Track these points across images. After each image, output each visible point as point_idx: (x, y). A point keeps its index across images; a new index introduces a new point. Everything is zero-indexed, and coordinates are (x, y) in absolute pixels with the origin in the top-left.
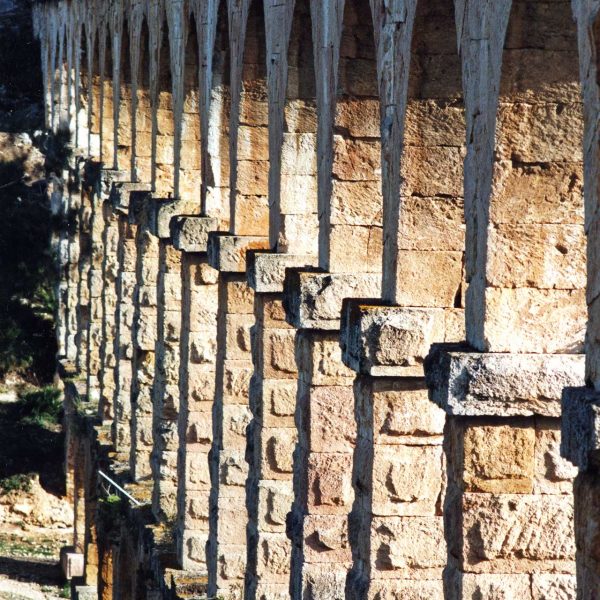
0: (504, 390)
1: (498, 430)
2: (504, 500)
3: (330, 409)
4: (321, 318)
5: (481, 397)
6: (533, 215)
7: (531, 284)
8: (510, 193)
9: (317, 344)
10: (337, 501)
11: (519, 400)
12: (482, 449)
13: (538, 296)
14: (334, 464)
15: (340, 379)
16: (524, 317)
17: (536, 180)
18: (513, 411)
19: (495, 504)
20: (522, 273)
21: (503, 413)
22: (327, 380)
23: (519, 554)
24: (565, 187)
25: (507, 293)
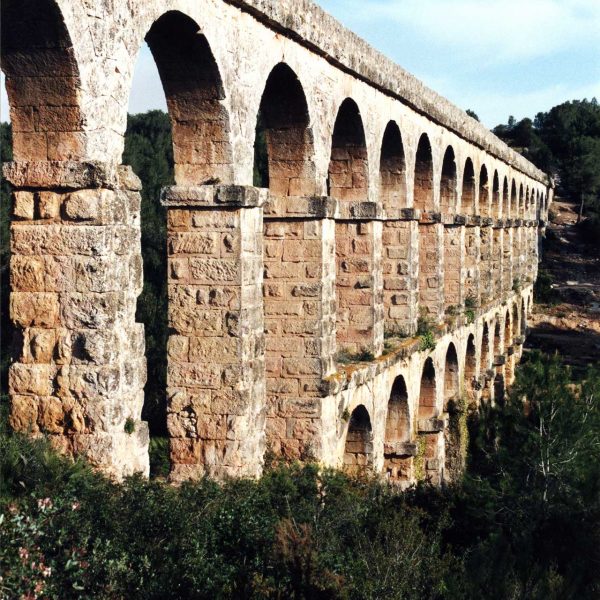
0: (177, 197)
1: (177, 211)
2: (179, 234)
5: (170, 200)
6: (186, 140)
7: (188, 163)
8: (178, 131)
11: (182, 200)
12: (173, 217)
13: (191, 167)
16: (187, 173)
17: (185, 127)
18: (180, 204)
19: (177, 235)
20: (186, 159)
21: (177, 205)
23: (184, 251)
24: (194, 129)
25: (181, 166)
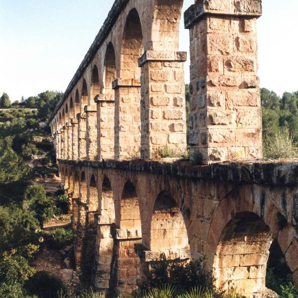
3: (213, 41)
4: (210, 9)
9: (208, 19)
10: (217, 70)
14: (215, 58)
15: (216, 31)
22: (212, 31)
